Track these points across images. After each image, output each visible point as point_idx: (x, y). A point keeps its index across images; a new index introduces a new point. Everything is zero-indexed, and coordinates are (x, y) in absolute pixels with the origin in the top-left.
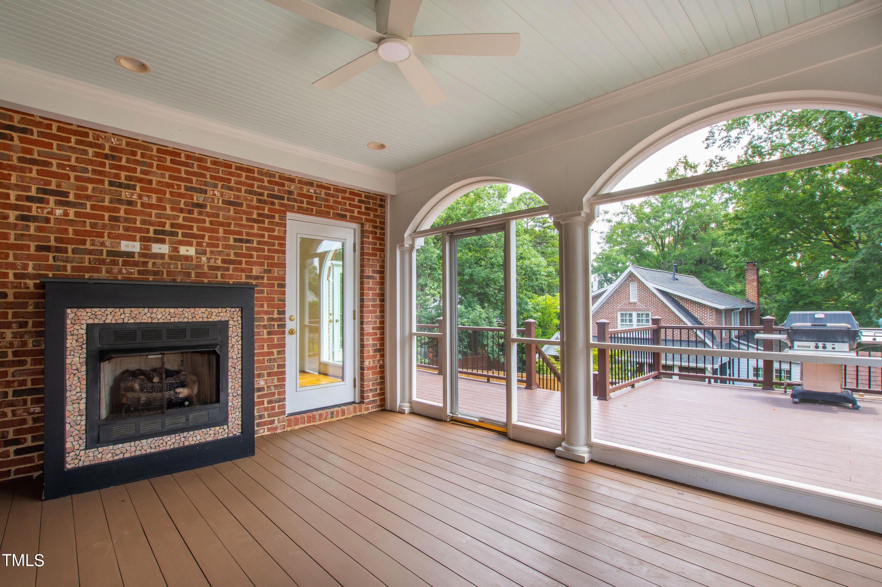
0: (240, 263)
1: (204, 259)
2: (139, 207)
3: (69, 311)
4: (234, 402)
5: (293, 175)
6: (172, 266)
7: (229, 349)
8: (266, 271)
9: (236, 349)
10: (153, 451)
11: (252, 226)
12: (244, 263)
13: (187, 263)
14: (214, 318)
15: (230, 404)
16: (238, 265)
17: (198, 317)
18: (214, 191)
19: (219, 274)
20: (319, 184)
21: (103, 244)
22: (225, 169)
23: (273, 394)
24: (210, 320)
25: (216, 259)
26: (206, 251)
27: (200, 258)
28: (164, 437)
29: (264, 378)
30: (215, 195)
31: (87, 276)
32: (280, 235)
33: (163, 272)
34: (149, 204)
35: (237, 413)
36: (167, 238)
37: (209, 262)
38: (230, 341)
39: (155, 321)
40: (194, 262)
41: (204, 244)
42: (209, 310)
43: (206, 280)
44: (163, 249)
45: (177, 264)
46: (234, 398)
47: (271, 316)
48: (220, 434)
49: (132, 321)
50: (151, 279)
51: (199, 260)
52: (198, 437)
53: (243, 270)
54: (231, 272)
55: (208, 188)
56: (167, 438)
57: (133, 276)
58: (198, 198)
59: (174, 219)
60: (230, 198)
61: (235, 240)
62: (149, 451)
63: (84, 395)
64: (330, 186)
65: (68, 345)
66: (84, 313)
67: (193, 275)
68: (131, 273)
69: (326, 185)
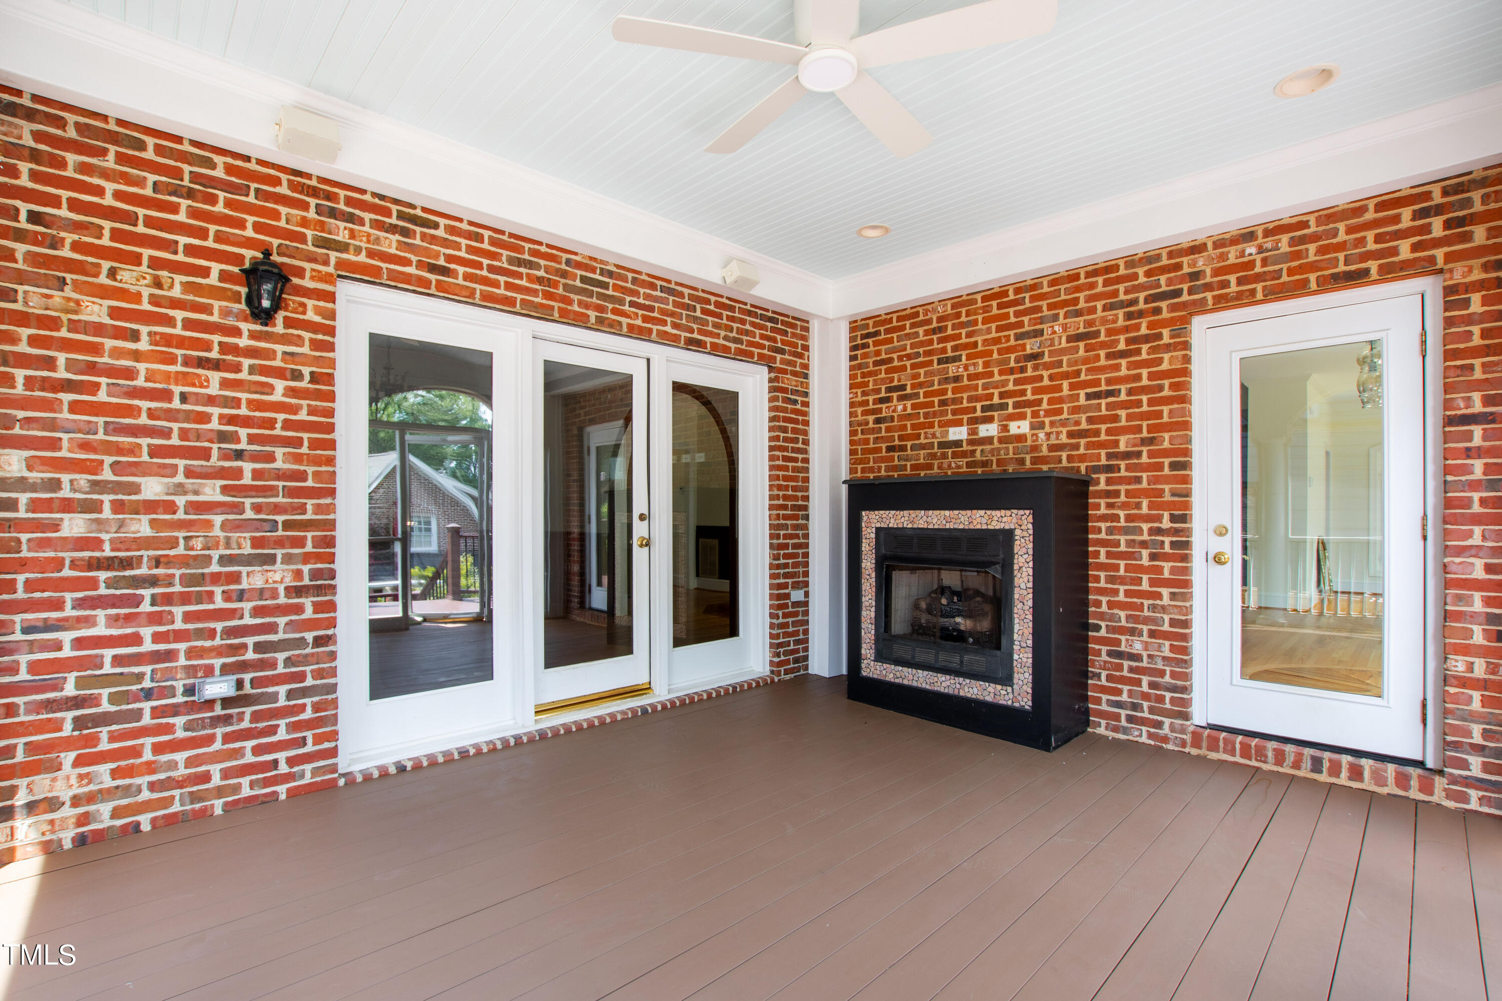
0: (1097, 433)
1: (1042, 435)
2: (966, 382)
3: (863, 513)
4: (1021, 656)
5: (1201, 237)
6: (1002, 452)
7: (1016, 572)
8: (1144, 442)
9: (1025, 574)
10: (928, 687)
11: (1117, 364)
12: (1103, 432)
13: (1019, 445)
14: (995, 525)
15: (1016, 657)
16: (1094, 437)
17: (975, 523)
18: (1053, 327)
19: (1064, 455)
20: (1271, 226)
21: (934, 436)
22: (1068, 285)
23: (1162, 673)
24: (990, 527)
25: (1058, 433)
26: (1043, 423)
27: (1036, 435)
28: (939, 675)
29: (1141, 639)
30: (1054, 332)
31: (922, 473)
32: (1174, 367)
33: (992, 461)
34: (975, 374)
35: (1027, 675)
36: (995, 414)
37: (1048, 439)
38: (1016, 561)
39: (931, 527)
40: (1029, 443)
41: (1042, 413)
42: (989, 512)
43: (1045, 468)
44: (989, 430)
45: (1007, 448)
46: (1022, 650)
47: (1156, 525)
48: (1002, 697)
49: (910, 526)
50: (979, 472)
51: (1034, 438)
52: (975, 690)
53: (1102, 445)
54: (1082, 451)
55: (1044, 326)
56: (942, 677)
57: (961, 470)
58: (1031, 346)
59: (1003, 386)
60: (1078, 329)
61: (1089, 397)
62: (924, 686)
63: (874, 604)
64: (1305, 218)
65: (863, 549)
66: (874, 516)
67: (1028, 462)
68: (959, 467)
69: (1294, 220)
